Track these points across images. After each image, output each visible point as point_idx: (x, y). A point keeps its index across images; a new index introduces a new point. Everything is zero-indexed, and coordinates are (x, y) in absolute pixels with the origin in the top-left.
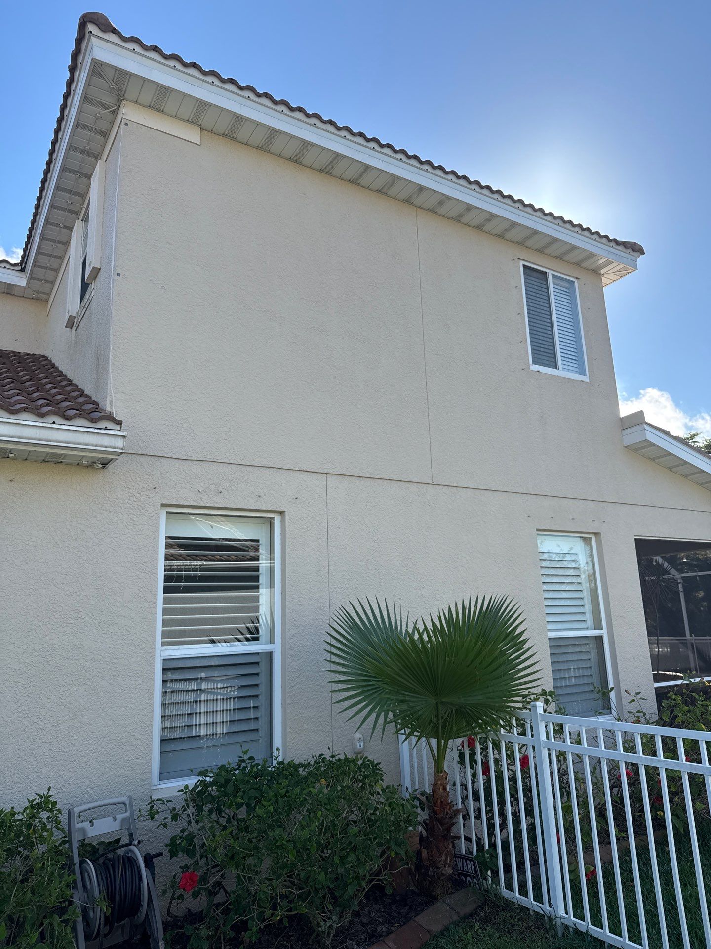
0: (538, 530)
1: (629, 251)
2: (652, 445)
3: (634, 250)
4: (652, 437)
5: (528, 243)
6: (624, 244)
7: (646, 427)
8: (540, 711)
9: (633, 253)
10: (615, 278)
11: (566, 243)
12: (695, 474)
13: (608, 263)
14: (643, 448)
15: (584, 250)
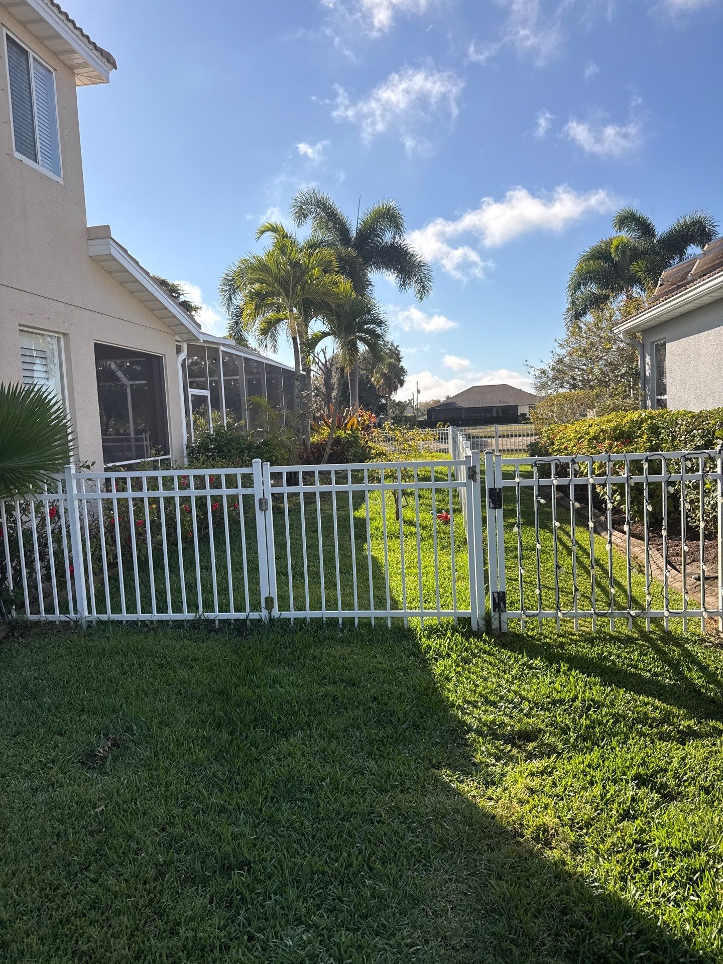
0: (20, 325)
1: (104, 60)
2: (114, 259)
3: (108, 61)
4: (115, 253)
5: (12, 10)
6: (101, 52)
7: (111, 242)
8: (73, 471)
9: (107, 64)
10: (87, 82)
11: (52, 28)
12: (141, 291)
13: (85, 65)
14: (104, 261)
15: (68, 43)
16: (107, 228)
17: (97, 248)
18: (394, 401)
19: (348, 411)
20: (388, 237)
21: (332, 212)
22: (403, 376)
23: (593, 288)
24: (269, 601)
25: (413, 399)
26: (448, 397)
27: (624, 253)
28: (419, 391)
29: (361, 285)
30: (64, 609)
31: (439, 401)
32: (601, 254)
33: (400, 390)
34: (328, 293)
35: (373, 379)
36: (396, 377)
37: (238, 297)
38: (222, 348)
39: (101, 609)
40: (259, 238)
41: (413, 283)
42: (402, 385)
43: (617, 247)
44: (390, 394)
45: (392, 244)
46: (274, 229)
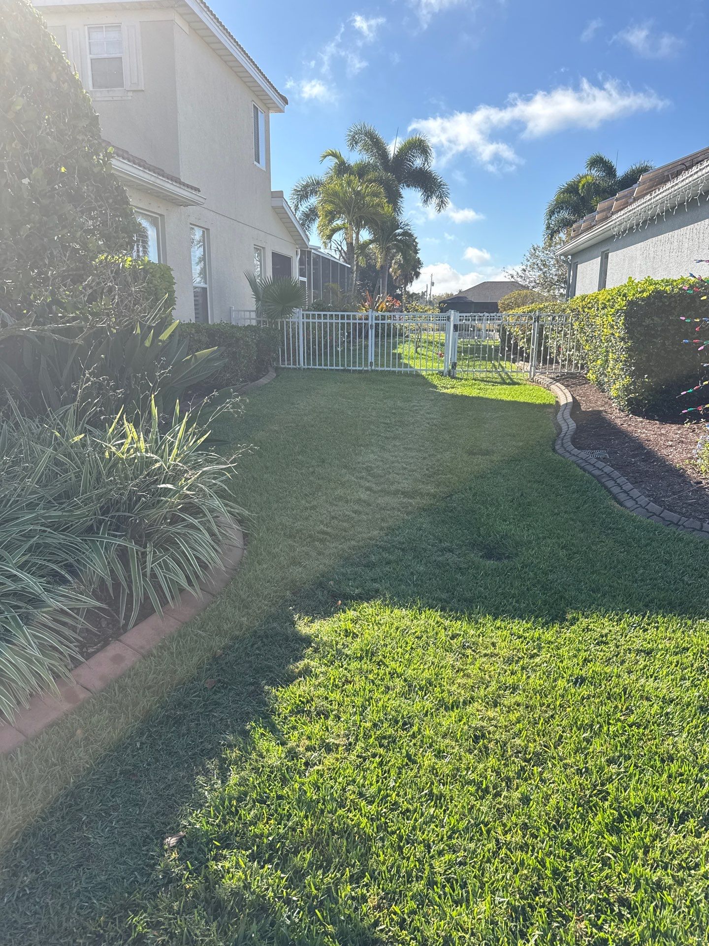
0: (254, 245)
2: (283, 208)
12: (289, 223)
14: (278, 208)
16: (282, 192)
17: (276, 202)
18: (408, 292)
19: (379, 297)
20: (418, 162)
21: (377, 139)
22: (419, 268)
23: (565, 214)
24: (371, 363)
25: (426, 291)
26: (460, 291)
27: (589, 190)
28: (433, 284)
29: (394, 198)
30: (294, 364)
31: (452, 295)
32: (572, 189)
33: (415, 282)
34: (377, 214)
35: (391, 270)
36: (412, 269)
37: (304, 206)
38: (313, 251)
39: (309, 364)
40: (322, 160)
41: (434, 198)
42: (417, 277)
43: (583, 186)
44: (406, 285)
45: (421, 169)
46: (334, 155)
